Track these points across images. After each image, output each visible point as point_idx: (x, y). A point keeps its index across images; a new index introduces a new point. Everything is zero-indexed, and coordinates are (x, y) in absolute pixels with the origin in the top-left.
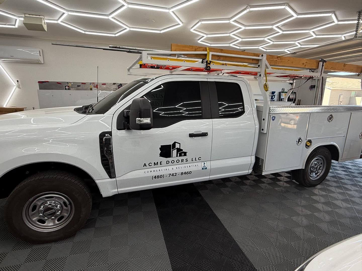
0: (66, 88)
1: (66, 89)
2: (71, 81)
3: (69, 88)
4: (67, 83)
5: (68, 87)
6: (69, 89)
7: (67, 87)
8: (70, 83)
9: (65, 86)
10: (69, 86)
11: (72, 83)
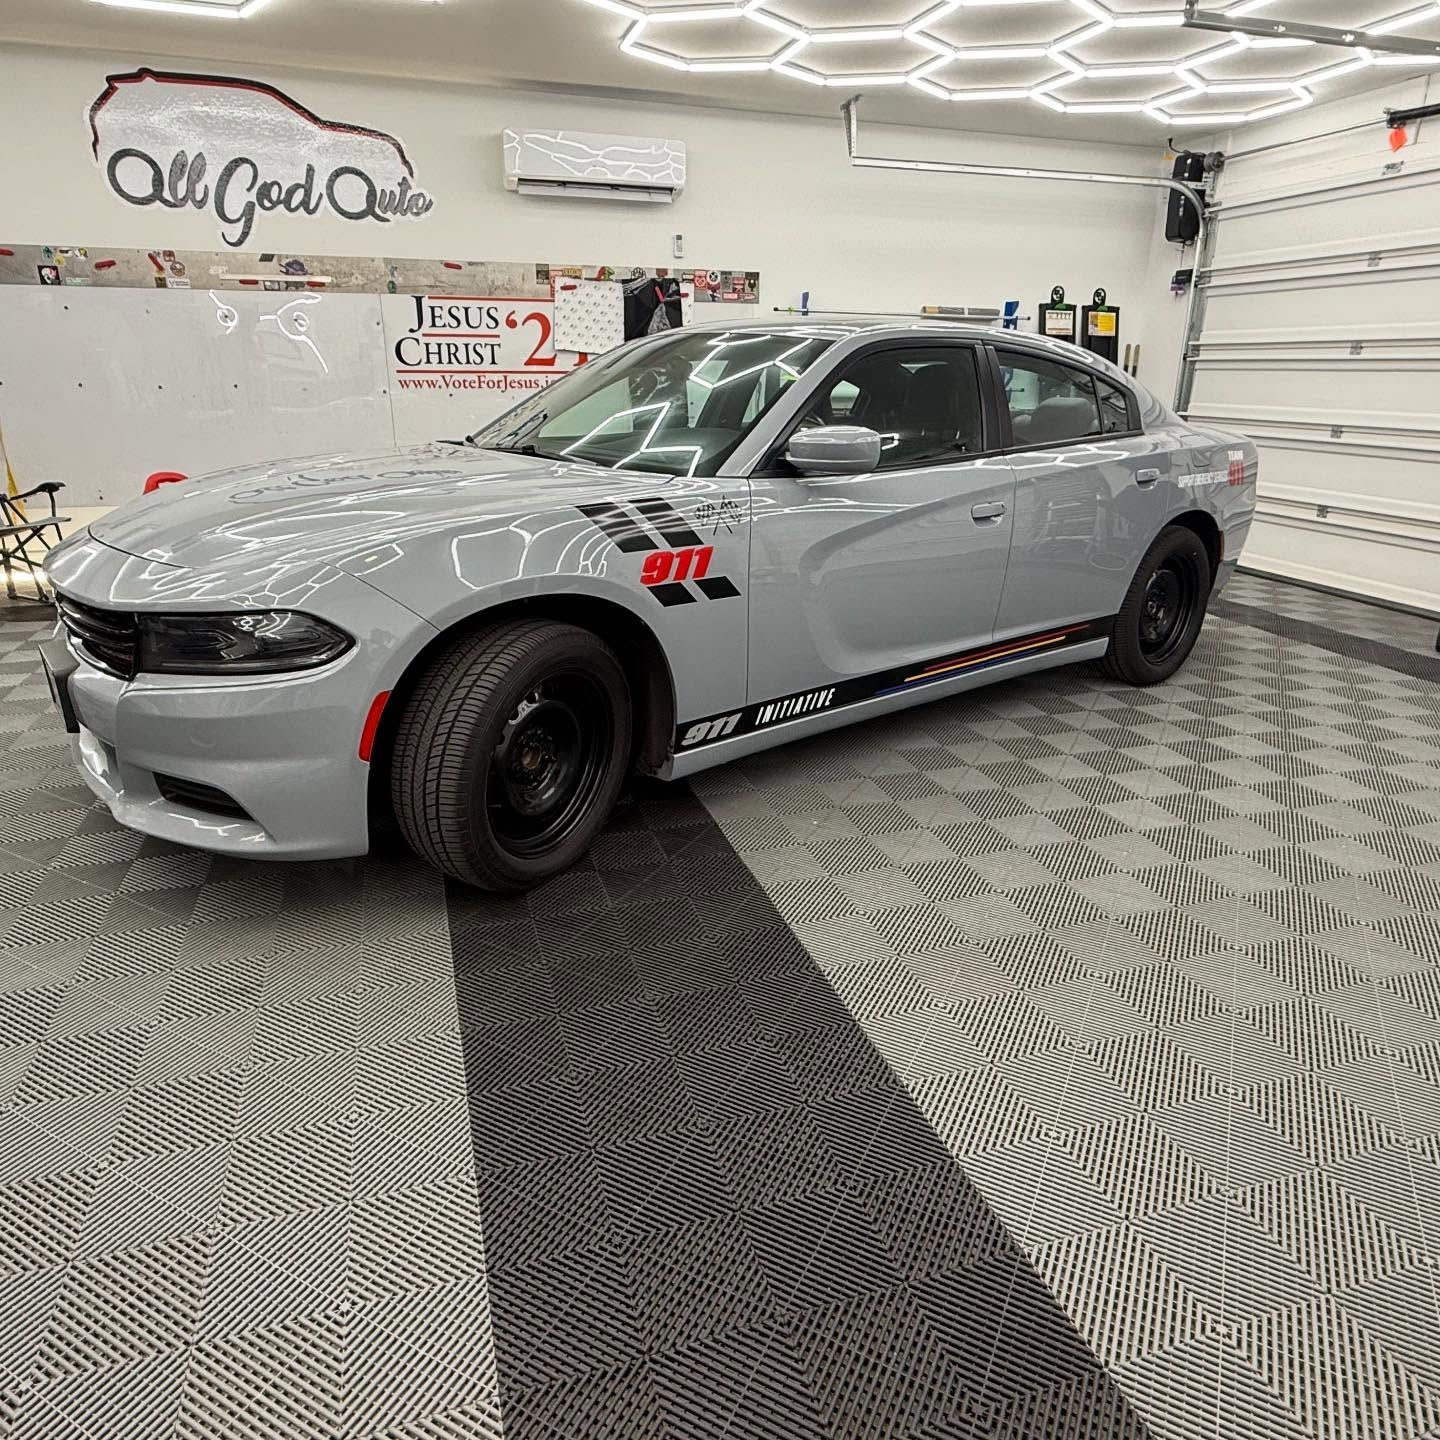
0: (42, 277)
1: (44, 282)
2: (64, 246)
3: (57, 277)
4: (48, 251)
5: (54, 273)
6: (57, 281)
7: (45, 272)
8: (62, 252)
9: (40, 268)
10: (55, 268)
11: (67, 252)
